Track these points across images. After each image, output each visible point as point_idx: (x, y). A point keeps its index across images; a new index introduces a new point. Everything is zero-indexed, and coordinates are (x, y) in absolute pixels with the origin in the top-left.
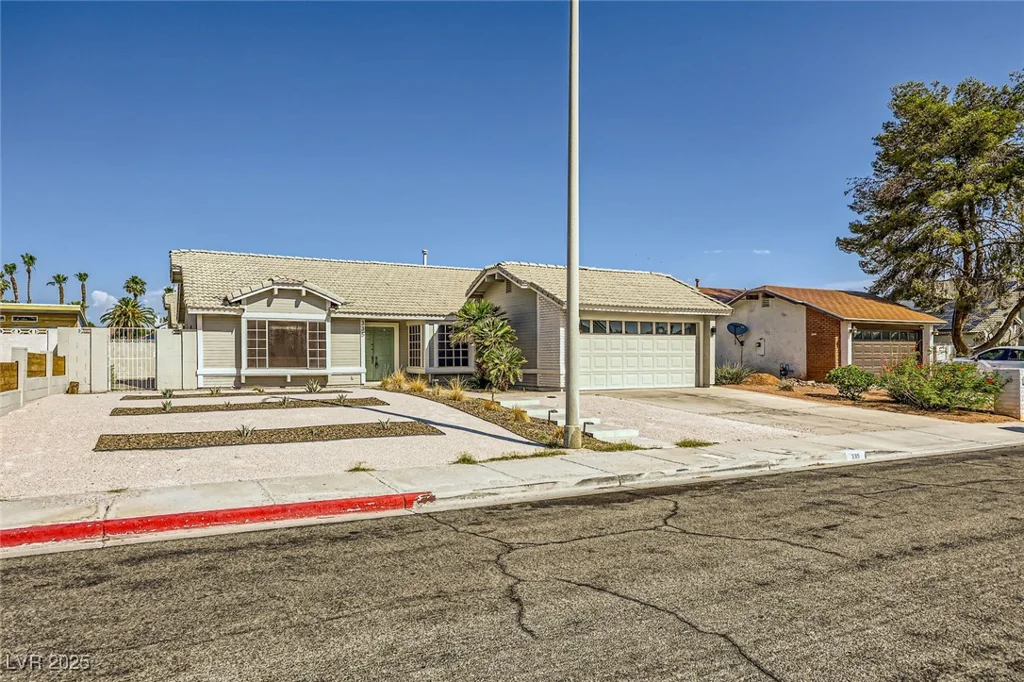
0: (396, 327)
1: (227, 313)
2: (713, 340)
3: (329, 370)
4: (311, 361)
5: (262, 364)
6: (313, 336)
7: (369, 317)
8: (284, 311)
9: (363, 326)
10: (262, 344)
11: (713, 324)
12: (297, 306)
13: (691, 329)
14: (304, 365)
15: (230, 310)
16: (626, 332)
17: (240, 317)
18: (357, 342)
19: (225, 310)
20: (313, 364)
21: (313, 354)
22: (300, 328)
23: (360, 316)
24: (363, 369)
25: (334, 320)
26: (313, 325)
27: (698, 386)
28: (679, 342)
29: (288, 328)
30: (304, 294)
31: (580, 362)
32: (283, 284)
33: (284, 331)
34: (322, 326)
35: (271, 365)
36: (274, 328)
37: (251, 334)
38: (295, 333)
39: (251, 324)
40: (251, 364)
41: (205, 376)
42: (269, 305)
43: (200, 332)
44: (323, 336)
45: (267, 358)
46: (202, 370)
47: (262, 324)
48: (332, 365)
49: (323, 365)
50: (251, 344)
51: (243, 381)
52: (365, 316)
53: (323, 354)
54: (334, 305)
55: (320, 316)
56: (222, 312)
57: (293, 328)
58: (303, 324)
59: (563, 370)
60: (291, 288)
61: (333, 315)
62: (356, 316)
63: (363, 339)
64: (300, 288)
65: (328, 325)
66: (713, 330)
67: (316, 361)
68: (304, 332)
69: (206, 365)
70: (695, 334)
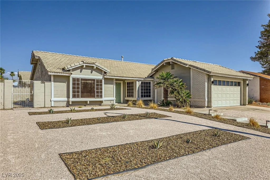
0: (122, 82)
1: (65, 74)
2: (247, 88)
3: (103, 99)
4: (97, 95)
5: (78, 97)
6: (97, 85)
7: (117, 78)
8: (87, 75)
9: (115, 81)
10: (78, 88)
11: (247, 82)
12: (91, 73)
14: (94, 97)
15: (66, 73)
16: (222, 85)
17: (70, 76)
18: (113, 88)
19: (64, 73)
20: (98, 96)
21: (97, 92)
22: (93, 82)
24: (115, 98)
25: (105, 79)
26: (98, 81)
27: (241, 105)
28: (236, 89)
29: (88, 82)
30: (95, 68)
32: (87, 63)
33: (86, 83)
34: (101, 81)
35: (82, 97)
36: (83, 81)
37: (74, 84)
38: (91, 83)
39: (74, 80)
40: (74, 96)
41: (54, 101)
42: (81, 72)
43: (52, 83)
44: (101, 85)
45: (80, 94)
46: (53, 99)
47: (78, 80)
48: (104, 97)
49: (101, 97)
50: (74, 88)
51: (71, 103)
52: (115, 78)
53: (101, 92)
54: (105, 73)
55: (100, 77)
56: (63, 74)
57: (90, 82)
58: (94, 80)
60: (90, 65)
61: (105, 77)
63: (115, 86)
64: (94, 65)
65: (103, 81)
67: (99, 95)
68: (94, 83)
69: (55, 97)
70: (240, 86)
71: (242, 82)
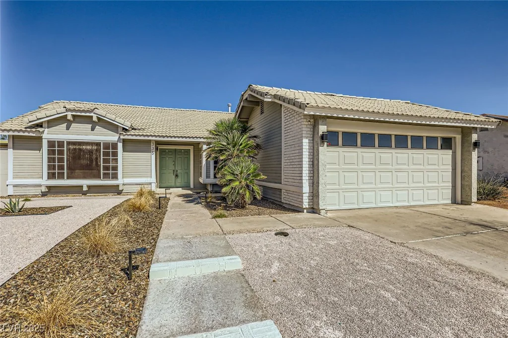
1: (31, 134)
2: (475, 155)
3: (120, 181)
4: (104, 174)
5: (61, 176)
6: (106, 154)
7: (158, 139)
8: (81, 134)
9: (153, 146)
10: (61, 160)
11: (475, 137)
12: (93, 129)
13: (447, 143)
14: (98, 177)
15: (29, 132)
17: (41, 138)
18: (150, 159)
20: (106, 176)
21: (106, 168)
22: (95, 147)
23: (150, 138)
24: (153, 179)
25: (124, 141)
26: (107, 145)
27: (454, 201)
28: (436, 156)
29: (84, 147)
30: (95, 119)
31: (326, 178)
32: (74, 110)
33: (80, 150)
34: (115, 146)
35: (69, 177)
36: (71, 147)
37: (51, 152)
38: (91, 152)
39: (51, 144)
41: (15, 186)
42: (68, 128)
43: (10, 150)
44: (115, 154)
45: (65, 171)
47: (61, 144)
48: (123, 177)
49: (115, 177)
50: (51, 160)
51: (45, 190)
52: (154, 138)
53: (115, 168)
54: (124, 130)
55: (112, 137)
56: (26, 134)
57: (89, 147)
58: (98, 144)
59: (306, 188)
60: (83, 114)
61: (122, 137)
62: (146, 138)
63: (153, 157)
64: (92, 114)
65: (120, 145)
66: (476, 144)
67: (109, 174)
68: (98, 150)
69: (15, 177)
70: (451, 149)
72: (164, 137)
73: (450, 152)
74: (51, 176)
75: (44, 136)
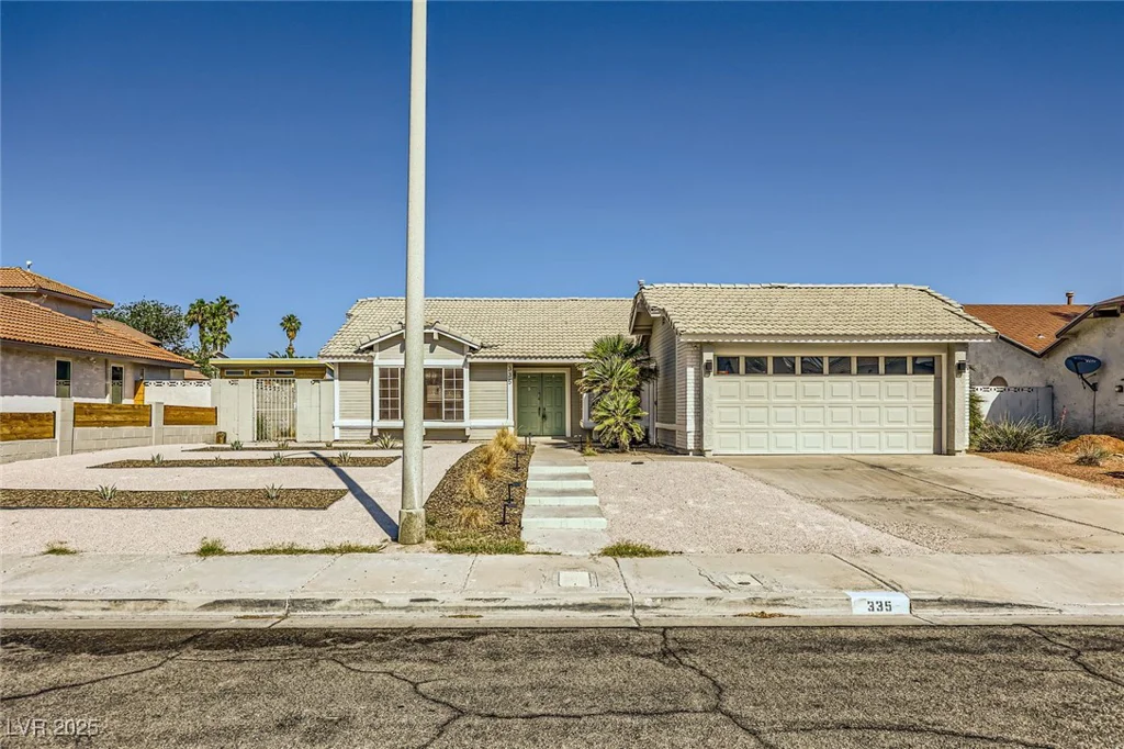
0: (566, 371)
1: (357, 360)
3: (467, 423)
4: (447, 413)
5: (394, 416)
6: (449, 385)
7: (517, 361)
9: (510, 372)
10: (394, 394)
11: (960, 356)
12: (432, 351)
14: (439, 417)
15: (360, 358)
16: (802, 372)
17: (372, 364)
18: (506, 390)
19: (355, 358)
20: (449, 416)
21: (449, 405)
22: (435, 376)
23: (507, 360)
24: (510, 422)
25: (472, 366)
26: (449, 373)
27: (938, 451)
28: (903, 384)
30: (436, 337)
34: (460, 373)
37: (383, 383)
38: (430, 381)
39: (383, 372)
41: (341, 428)
42: (403, 351)
43: (336, 381)
44: (460, 384)
45: (399, 409)
46: (339, 422)
47: (394, 372)
48: (470, 418)
49: (460, 416)
50: (383, 394)
51: (376, 433)
52: (512, 360)
53: (460, 405)
54: (473, 350)
55: (455, 361)
57: (427, 375)
58: (439, 371)
61: (469, 360)
62: (501, 360)
63: (511, 387)
64: (432, 331)
65: (466, 372)
66: (961, 367)
67: (452, 413)
68: (439, 379)
69: (343, 416)
70: (933, 373)
71: (944, 355)
72: (525, 358)
73: (931, 377)
74: (384, 415)
75: (376, 362)
